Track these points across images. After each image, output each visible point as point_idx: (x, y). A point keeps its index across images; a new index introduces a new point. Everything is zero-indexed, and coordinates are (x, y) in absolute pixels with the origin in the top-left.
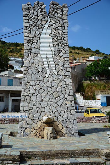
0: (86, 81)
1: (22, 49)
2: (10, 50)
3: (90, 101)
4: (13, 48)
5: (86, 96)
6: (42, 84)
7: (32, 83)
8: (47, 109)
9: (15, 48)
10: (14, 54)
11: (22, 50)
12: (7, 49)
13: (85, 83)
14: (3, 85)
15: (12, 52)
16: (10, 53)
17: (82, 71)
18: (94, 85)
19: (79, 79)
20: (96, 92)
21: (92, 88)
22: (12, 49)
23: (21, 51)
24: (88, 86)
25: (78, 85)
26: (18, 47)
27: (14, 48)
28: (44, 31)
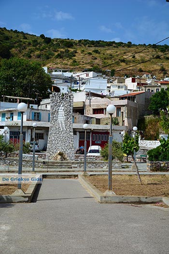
0: (149, 115)
1: (76, 52)
2: (57, 54)
3: (149, 141)
4: (62, 50)
5: (146, 135)
6: (58, 135)
7: (53, 135)
8: (60, 148)
9: (66, 50)
10: (64, 60)
11: (76, 54)
12: (53, 52)
13: (148, 118)
14: (43, 121)
15: (61, 58)
16: (57, 59)
17: (145, 102)
18: (158, 121)
19: (139, 112)
20: (160, 131)
21: (156, 125)
22: (61, 52)
23: (75, 56)
24: (151, 122)
25: (138, 121)
26: (70, 47)
27: (64, 50)
28: (60, 108)
